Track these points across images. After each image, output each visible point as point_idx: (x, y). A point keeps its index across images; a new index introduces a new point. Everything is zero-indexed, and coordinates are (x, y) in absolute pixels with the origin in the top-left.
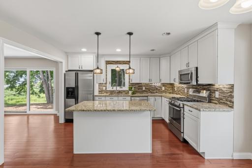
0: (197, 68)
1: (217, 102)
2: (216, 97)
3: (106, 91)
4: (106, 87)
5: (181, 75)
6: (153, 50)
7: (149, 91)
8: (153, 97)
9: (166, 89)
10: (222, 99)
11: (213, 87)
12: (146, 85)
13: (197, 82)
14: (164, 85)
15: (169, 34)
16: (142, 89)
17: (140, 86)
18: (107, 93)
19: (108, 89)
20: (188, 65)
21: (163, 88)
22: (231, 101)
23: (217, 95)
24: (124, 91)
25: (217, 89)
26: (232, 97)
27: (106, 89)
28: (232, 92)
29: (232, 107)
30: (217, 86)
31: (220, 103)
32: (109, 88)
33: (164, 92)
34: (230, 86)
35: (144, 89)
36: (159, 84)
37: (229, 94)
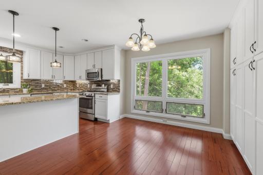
0: (102, 69)
1: (111, 91)
2: (111, 88)
5: (88, 73)
6: (62, 47)
7: (50, 88)
10: (114, 89)
11: (109, 82)
12: (46, 82)
13: (102, 79)
14: (66, 82)
15: (87, 40)
16: (41, 86)
17: (38, 83)
20: (94, 66)
21: (65, 86)
22: (118, 89)
23: (112, 86)
25: (112, 83)
26: (119, 86)
28: (119, 84)
29: (119, 92)
30: (111, 81)
31: (114, 91)
33: (66, 89)
34: (118, 81)
35: (43, 86)
36: (60, 82)
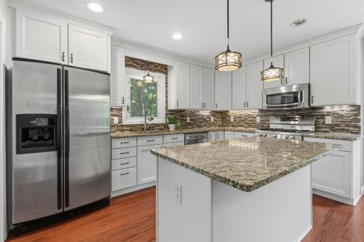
0: (309, 85)
1: (328, 130)
2: (326, 123)
3: (121, 127)
4: (120, 116)
5: (267, 96)
7: (196, 123)
8: (214, 133)
9: (215, 120)
10: (339, 126)
11: (320, 111)
12: (192, 113)
13: (309, 105)
16: (186, 120)
17: (183, 116)
18: (122, 131)
19: (124, 123)
20: (284, 80)
21: (212, 119)
22: (355, 127)
23: (329, 120)
24: (159, 125)
25: (329, 112)
27: (120, 121)
28: (357, 115)
29: (356, 133)
30: (328, 109)
31: (335, 130)
32: (126, 119)
33: (213, 124)
34: (354, 108)
35: (188, 120)
37: (352, 118)
